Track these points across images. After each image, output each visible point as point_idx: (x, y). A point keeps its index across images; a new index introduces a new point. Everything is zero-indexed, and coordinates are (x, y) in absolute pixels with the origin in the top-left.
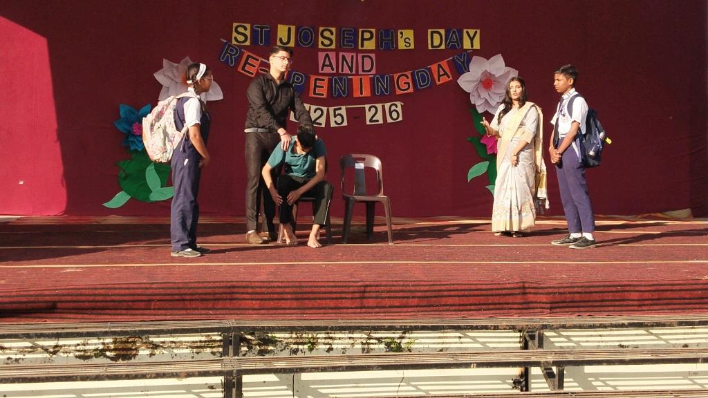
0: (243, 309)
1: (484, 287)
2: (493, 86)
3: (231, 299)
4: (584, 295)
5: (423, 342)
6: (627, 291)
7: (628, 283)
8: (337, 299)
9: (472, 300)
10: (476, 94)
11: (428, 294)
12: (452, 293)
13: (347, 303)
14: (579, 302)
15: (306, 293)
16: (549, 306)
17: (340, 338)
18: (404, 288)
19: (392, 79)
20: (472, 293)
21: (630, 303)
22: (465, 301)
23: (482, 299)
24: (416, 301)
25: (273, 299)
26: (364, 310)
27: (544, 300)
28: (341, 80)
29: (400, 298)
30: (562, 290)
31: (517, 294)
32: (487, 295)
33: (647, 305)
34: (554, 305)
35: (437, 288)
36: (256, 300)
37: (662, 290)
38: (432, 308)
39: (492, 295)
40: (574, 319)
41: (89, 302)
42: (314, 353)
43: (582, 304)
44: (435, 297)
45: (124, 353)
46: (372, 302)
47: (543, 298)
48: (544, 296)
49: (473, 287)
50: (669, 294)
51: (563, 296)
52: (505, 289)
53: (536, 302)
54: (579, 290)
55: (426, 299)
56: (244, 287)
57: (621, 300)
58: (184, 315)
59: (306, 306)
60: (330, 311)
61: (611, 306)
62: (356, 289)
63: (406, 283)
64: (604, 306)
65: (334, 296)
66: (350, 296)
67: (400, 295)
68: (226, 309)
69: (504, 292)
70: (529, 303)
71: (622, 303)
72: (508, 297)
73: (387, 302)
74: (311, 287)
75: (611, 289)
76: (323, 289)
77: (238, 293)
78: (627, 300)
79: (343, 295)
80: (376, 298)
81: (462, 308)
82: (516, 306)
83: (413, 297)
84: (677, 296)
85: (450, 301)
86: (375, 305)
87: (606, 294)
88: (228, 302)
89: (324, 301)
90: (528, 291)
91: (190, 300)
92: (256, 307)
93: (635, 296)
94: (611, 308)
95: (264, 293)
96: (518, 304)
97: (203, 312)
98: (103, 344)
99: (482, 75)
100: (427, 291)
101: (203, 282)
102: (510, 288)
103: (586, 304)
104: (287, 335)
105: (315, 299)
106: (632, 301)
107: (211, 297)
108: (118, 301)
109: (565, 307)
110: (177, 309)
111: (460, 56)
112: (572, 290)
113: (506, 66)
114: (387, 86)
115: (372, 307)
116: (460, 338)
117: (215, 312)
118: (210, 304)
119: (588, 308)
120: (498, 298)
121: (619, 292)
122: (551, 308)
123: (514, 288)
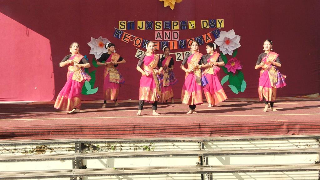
0: (86, 135)
1: (183, 125)
2: (230, 43)
3: (81, 131)
4: (225, 128)
5: (159, 147)
6: (243, 126)
7: (243, 123)
10: (222, 47)
11: (160, 128)
12: (170, 128)
13: (128, 132)
15: (111, 128)
16: (210, 132)
17: (125, 146)
18: (150, 126)
19: (186, 41)
20: (178, 128)
22: (175, 131)
23: (183, 130)
24: (155, 131)
25: (98, 131)
26: (134, 135)
27: (208, 130)
28: (165, 43)
29: (149, 130)
30: (215, 126)
31: (196, 128)
32: (184, 128)
33: (252, 132)
34: (212, 132)
35: (164, 126)
36: (91, 131)
37: (258, 126)
38: (162, 134)
39: (187, 128)
40: (220, 138)
41: (26, 132)
42: (115, 151)
43: (224, 132)
44: (163, 129)
45: (40, 150)
46: (137, 132)
47: (208, 129)
48: (208, 128)
50: (261, 128)
51: (215, 128)
52: (192, 126)
53: (204, 131)
54: (223, 126)
55: (159, 130)
56: (86, 126)
58: (63, 137)
59: (111, 133)
60: (121, 135)
61: (236, 132)
62: (131, 127)
63: (151, 124)
64: (234, 132)
65: (122, 129)
66: (129, 129)
68: (79, 135)
69: (191, 127)
70: (202, 131)
71: (241, 131)
72: (193, 129)
73: (144, 132)
74: (113, 126)
75: (236, 125)
76: (118, 127)
77: (84, 129)
78: (243, 130)
80: (139, 130)
81: (175, 133)
82: (196, 133)
83: (154, 130)
84: (265, 128)
85: (169, 131)
86: (139, 133)
87: (234, 127)
88: (80, 132)
89: (118, 132)
90: (201, 126)
91: (65, 131)
92: (91, 134)
93: (246, 128)
94: (237, 133)
95: (94, 129)
96: (198, 132)
97: (71, 136)
98: (33, 148)
99: (224, 38)
100: (160, 127)
101: (70, 125)
102: (194, 126)
103: (226, 132)
104: (104, 145)
105: (114, 131)
106: (245, 130)
107: (73, 130)
108: (37, 132)
109: (217, 133)
110: (60, 135)
111: (216, 31)
112: (219, 126)
113: (236, 34)
114: (184, 45)
115: (137, 134)
116: (174, 145)
117: (75, 136)
118: (73, 133)
119: (227, 134)
120: (189, 129)
121: (239, 126)
122: (211, 134)
123: (195, 126)
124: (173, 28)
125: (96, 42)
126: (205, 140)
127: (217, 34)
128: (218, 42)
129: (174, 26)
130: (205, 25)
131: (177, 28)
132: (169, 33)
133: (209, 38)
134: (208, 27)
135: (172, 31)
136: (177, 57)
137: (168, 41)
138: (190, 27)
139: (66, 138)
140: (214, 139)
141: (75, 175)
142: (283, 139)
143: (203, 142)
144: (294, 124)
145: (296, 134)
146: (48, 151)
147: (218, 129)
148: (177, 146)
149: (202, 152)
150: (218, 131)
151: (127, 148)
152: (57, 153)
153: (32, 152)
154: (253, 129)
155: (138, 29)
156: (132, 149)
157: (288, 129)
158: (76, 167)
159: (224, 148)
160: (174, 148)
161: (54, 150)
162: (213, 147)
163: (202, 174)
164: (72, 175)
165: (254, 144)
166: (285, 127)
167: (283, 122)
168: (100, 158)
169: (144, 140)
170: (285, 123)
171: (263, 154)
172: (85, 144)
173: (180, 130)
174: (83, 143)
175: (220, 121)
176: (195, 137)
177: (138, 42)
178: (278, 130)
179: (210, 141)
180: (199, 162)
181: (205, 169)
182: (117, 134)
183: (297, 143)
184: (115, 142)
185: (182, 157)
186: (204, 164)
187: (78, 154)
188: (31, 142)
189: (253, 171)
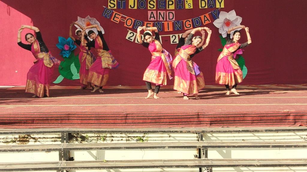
0: (74, 124)
1: (180, 115)
2: (230, 25)
4: (225, 118)
5: (153, 138)
6: (246, 117)
7: (246, 113)
8: (114, 119)
9: (175, 120)
10: (222, 29)
11: (155, 118)
12: (166, 117)
13: (119, 121)
14: (224, 121)
15: (101, 117)
16: (210, 123)
17: (116, 137)
18: (144, 115)
19: (183, 22)
20: (175, 117)
21: (248, 122)
22: (172, 120)
23: (180, 120)
24: (149, 121)
25: (86, 120)
26: (126, 124)
27: (207, 120)
28: (159, 24)
29: (142, 119)
30: (215, 116)
31: (195, 118)
32: (182, 118)
33: (255, 123)
34: (212, 123)
35: (159, 115)
36: (79, 120)
37: (262, 116)
38: (157, 124)
39: (184, 118)
40: (220, 128)
41: (7, 120)
42: (105, 142)
43: (225, 122)
44: (158, 119)
45: (24, 140)
46: (130, 121)
47: (207, 119)
49: (175, 115)
50: (265, 118)
51: (216, 118)
52: (189, 115)
53: (204, 121)
54: (223, 116)
55: (154, 120)
56: (73, 114)
57: (243, 121)
58: (48, 126)
59: (101, 123)
60: (112, 125)
61: (238, 123)
62: (123, 115)
63: (145, 113)
64: (236, 123)
66: (120, 118)
67: (142, 118)
68: (66, 124)
69: (189, 117)
70: (201, 121)
71: (244, 122)
72: (191, 119)
73: (137, 121)
74: (103, 114)
75: (238, 115)
76: (108, 115)
77: (71, 117)
78: (246, 120)
79: (117, 118)
80: (132, 119)
81: (171, 123)
82: (195, 123)
83: (148, 119)
84: (269, 119)
85: (165, 120)
86: (132, 122)
87: (236, 118)
88: (67, 120)
89: (109, 121)
90: (200, 116)
91: (51, 120)
92: (79, 123)
93: (250, 119)
94: (238, 124)
95: (82, 117)
96: (196, 122)
97: (56, 125)
98: (15, 138)
99: (224, 20)
100: (155, 116)
101: (56, 112)
102: (192, 115)
103: (227, 122)
104: (93, 135)
105: (105, 119)
106: (248, 121)
107: (60, 118)
108: (20, 120)
109: (217, 123)
110: (45, 123)
111: (215, 12)
112: (220, 116)
113: (237, 15)
114: (180, 26)
115: (130, 123)
116: (170, 137)
117: (61, 125)
118: (59, 122)
119: (228, 124)
120: (186, 119)
121: (242, 117)
122: (211, 124)
123: (194, 115)
124: (168, 8)
125: (83, 21)
126: (204, 131)
127: (216, 14)
128: (217, 23)
129: (169, 5)
130: (203, 5)
131: (172, 7)
132: (164, 13)
133: (208, 20)
134: (206, 7)
135: (166, 10)
136: (172, 40)
137: (163, 22)
138: (187, 7)
139: (52, 127)
140: (214, 130)
141: (62, 168)
142: (289, 130)
143: (202, 134)
144: (301, 114)
145: (303, 125)
146: (31, 141)
147: (219, 119)
148: (174, 137)
149: (200, 144)
150: (218, 121)
151: (118, 139)
152: (42, 143)
153: (14, 142)
154: (257, 119)
155: (130, 8)
156: (124, 140)
157: (295, 120)
158: (63, 159)
159: (224, 140)
160: (170, 140)
161: (38, 140)
162: (212, 138)
163: (200, 167)
164: (59, 168)
165: (258, 136)
166: (291, 118)
167: (289, 112)
168: (89, 149)
169: (137, 130)
170: (292, 113)
171: (268, 147)
172: (72, 134)
173: (177, 120)
174: (71, 132)
175: (220, 110)
176: (193, 128)
177: (129, 23)
178: (283, 121)
179: (209, 132)
180: (197, 154)
181: (204, 163)
182: (107, 124)
183: (304, 135)
184: (105, 132)
185: (179, 149)
186: (203, 157)
187: (65, 145)
188: (13, 130)
189: (257, 165)
